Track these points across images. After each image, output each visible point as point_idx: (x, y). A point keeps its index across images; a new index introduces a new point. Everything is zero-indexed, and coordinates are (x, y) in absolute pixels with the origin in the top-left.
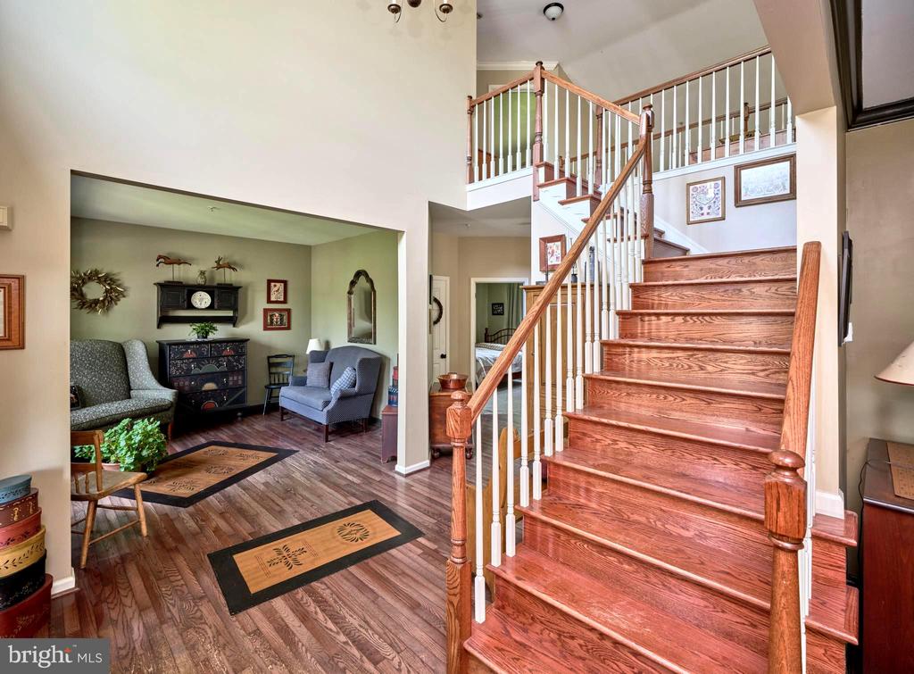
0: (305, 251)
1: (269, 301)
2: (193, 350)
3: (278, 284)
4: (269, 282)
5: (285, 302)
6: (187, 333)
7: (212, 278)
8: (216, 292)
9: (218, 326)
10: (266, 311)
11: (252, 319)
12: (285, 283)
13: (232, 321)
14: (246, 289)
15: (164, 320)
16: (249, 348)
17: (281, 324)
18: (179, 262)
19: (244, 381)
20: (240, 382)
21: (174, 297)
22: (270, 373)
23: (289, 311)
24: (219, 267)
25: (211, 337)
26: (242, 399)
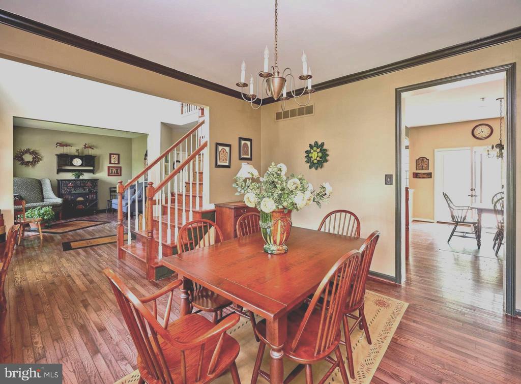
0: (130, 140)
1: (110, 163)
2: (73, 183)
3: (115, 156)
4: (110, 154)
5: (119, 163)
6: (70, 176)
7: (83, 153)
8: (84, 159)
9: (85, 174)
10: (109, 167)
11: (102, 171)
12: (119, 155)
13: (92, 171)
14: (99, 157)
15: (59, 171)
16: (99, 184)
17: (117, 173)
18: (66, 145)
19: (96, 198)
20: (95, 198)
21: (64, 161)
22: (111, 195)
23: (120, 168)
24: (85, 147)
25: (81, 178)
26: (96, 204)
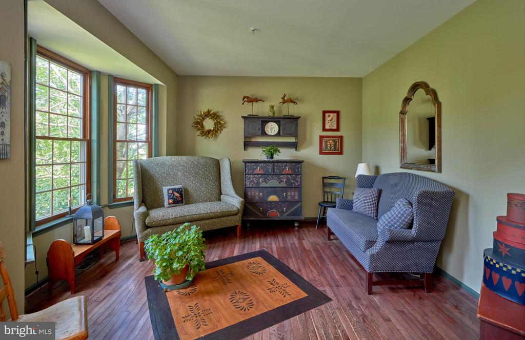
0: (357, 83)
1: (324, 129)
2: (262, 168)
3: (332, 115)
4: (324, 112)
5: (338, 130)
6: (258, 154)
7: (280, 112)
8: (282, 123)
9: (281, 149)
10: (321, 137)
11: (310, 144)
12: (338, 113)
13: (294, 146)
14: (305, 120)
15: (247, 145)
16: (305, 170)
17: (335, 149)
18: (257, 100)
19: (300, 195)
20: (297, 197)
21: (254, 124)
22: (324, 192)
23: (341, 138)
24: (284, 102)
25: (276, 157)
26: (298, 212)
